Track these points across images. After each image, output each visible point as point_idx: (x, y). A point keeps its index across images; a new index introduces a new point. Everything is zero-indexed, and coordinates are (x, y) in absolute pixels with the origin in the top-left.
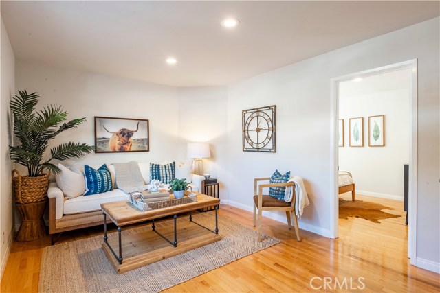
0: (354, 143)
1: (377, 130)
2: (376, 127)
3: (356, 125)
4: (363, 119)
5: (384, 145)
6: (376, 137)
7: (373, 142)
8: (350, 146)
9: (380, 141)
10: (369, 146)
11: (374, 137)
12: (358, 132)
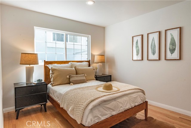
0: (151, 57)
1: (173, 43)
2: (173, 40)
3: (153, 39)
4: (160, 32)
5: (180, 59)
6: (172, 51)
7: (169, 56)
8: (148, 59)
9: (176, 55)
10: (165, 59)
11: (170, 50)
12: (155, 45)
